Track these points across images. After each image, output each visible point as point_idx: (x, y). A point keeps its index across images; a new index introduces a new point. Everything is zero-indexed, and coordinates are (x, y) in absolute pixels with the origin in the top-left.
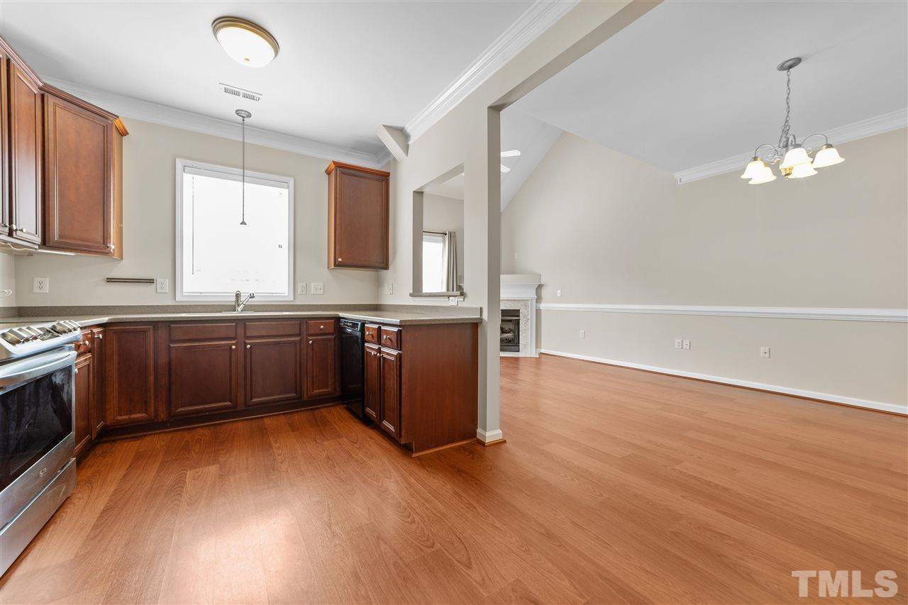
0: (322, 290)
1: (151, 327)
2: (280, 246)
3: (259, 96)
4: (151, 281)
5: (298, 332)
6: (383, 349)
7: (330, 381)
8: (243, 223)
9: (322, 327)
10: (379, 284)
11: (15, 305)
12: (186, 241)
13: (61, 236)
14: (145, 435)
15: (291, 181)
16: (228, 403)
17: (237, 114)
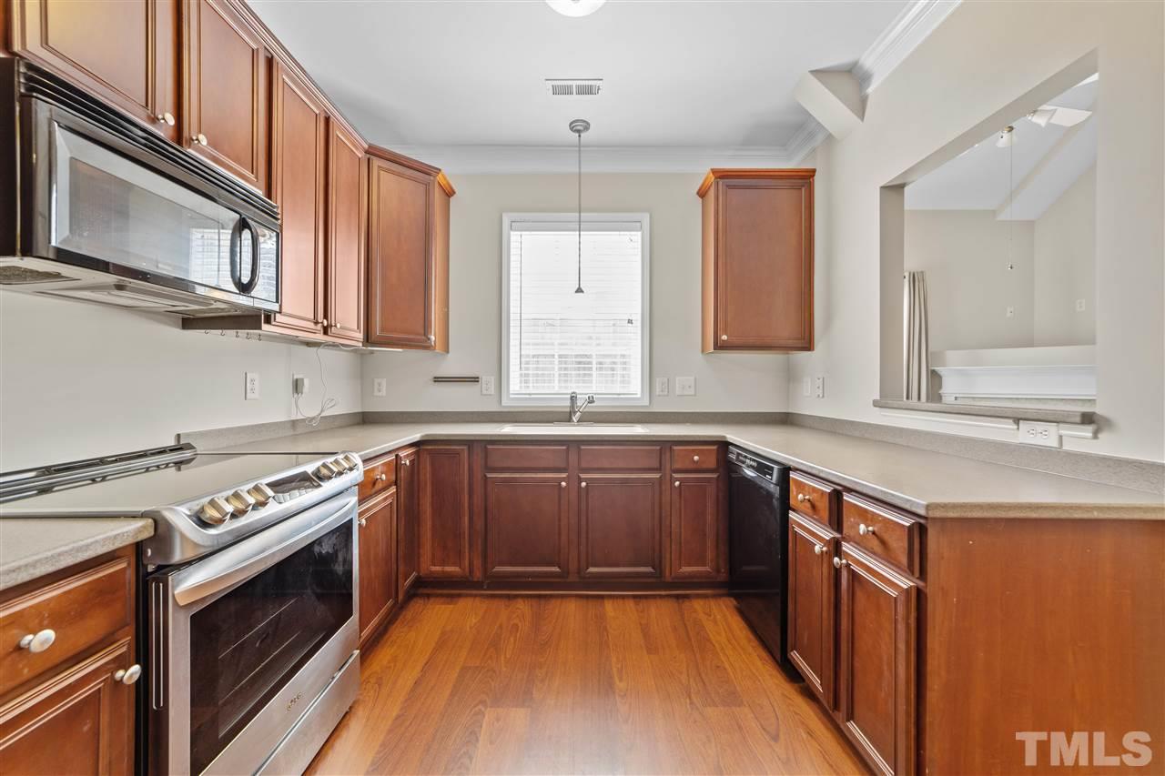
0: (693, 389)
1: (465, 447)
2: (630, 321)
3: (598, 83)
4: (475, 380)
5: (656, 465)
6: (846, 547)
7: (710, 555)
8: (579, 290)
9: (696, 458)
10: (791, 377)
11: (360, 410)
12: (514, 324)
13: (383, 330)
14: (459, 596)
15: (646, 218)
16: (556, 569)
17: (571, 129)
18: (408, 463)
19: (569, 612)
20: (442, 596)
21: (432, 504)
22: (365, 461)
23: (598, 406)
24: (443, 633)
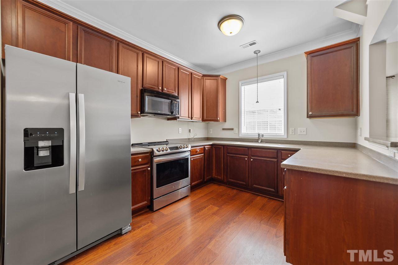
0: (305, 132)
2: (280, 109)
3: (255, 41)
4: (232, 129)
5: (275, 156)
8: (258, 102)
10: (356, 127)
11: (207, 137)
12: (243, 113)
13: (206, 117)
14: (222, 185)
15: (285, 74)
16: (244, 183)
17: (255, 53)
18: (207, 149)
19: (247, 196)
20: (217, 184)
21: (215, 160)
22: (192, 147)
23: (265, 137)
24: (213, 191)
